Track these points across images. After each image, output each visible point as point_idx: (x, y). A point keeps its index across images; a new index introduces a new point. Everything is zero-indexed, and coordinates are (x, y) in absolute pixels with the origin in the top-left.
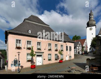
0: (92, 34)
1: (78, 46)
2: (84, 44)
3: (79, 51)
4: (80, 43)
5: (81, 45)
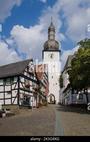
3: (27, 93)
5: (37, 77)
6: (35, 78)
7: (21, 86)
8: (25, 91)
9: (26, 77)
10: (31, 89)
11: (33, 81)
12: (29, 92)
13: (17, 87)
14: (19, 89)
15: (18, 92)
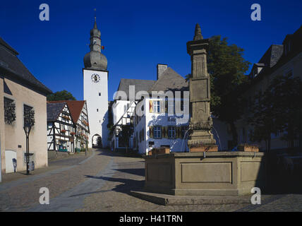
0: (100, 94)
1: (60, 119)
2: (80, 118)
3: (62, 138)
4: (65, 109)
5: (72, 120)
6: (70, 122)
7: (56, 132)
8: (60, 136)
9: (60, 122)
10: (67, 134)
11: (68, 124)
12: (65, 137)
13: (52, 133)
14: (54, 135)
15: (54, 137)
